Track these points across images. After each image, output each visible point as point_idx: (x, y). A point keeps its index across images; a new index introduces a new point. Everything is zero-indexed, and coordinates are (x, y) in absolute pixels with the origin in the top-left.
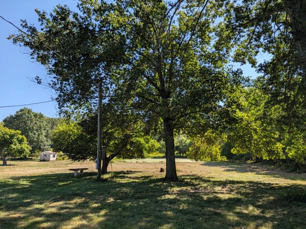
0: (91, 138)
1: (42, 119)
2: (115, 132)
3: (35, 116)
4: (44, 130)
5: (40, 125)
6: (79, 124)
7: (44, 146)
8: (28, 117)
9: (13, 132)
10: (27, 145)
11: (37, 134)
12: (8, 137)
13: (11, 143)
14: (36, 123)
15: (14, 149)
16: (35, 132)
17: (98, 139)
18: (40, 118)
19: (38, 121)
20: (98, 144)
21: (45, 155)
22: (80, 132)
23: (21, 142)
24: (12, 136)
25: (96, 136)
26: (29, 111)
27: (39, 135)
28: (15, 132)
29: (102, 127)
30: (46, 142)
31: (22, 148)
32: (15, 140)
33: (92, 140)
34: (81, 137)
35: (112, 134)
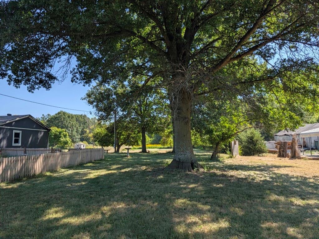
0: (111, 135)
1: (73, 119)
2: (123, 132)
3: (69, 117)
4: (75, 127)
5: (72, 124)
6: (106, 129)
7: (76, 139)
8: (64, 118)
9: (60, 130)
10: (69, 139)
11: (70, 130)
12: (58, 133)
13: (60, 137)
14: (70, 123)
15: (62, 141)
16: (69, 129)
17: (114, 136)
18: (72, 118)
19: (70, 120)
20: (115, 138)
21: (78, 146)
22: (106, 132)
23: (65, 136)
24: (60, 133)
25: (113, 134)
26: (64, 113)
27: (72, 131)
28: (62, 130)
29: (116, 129)
30: (77, 136)
31: (66, 140)
32: (62, 135)
33: (111, 136)
34: (106, 135)
35: (121, 133)
